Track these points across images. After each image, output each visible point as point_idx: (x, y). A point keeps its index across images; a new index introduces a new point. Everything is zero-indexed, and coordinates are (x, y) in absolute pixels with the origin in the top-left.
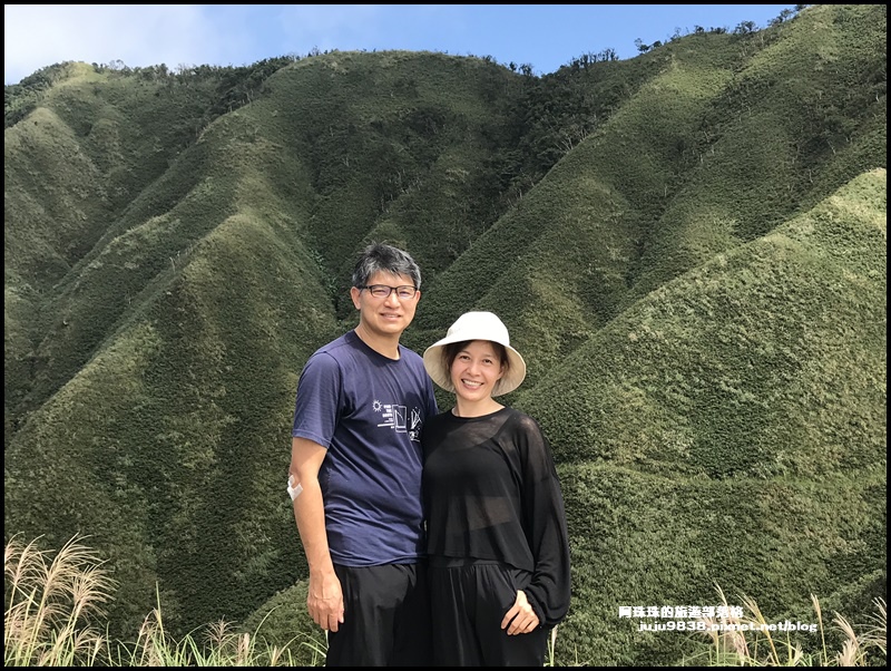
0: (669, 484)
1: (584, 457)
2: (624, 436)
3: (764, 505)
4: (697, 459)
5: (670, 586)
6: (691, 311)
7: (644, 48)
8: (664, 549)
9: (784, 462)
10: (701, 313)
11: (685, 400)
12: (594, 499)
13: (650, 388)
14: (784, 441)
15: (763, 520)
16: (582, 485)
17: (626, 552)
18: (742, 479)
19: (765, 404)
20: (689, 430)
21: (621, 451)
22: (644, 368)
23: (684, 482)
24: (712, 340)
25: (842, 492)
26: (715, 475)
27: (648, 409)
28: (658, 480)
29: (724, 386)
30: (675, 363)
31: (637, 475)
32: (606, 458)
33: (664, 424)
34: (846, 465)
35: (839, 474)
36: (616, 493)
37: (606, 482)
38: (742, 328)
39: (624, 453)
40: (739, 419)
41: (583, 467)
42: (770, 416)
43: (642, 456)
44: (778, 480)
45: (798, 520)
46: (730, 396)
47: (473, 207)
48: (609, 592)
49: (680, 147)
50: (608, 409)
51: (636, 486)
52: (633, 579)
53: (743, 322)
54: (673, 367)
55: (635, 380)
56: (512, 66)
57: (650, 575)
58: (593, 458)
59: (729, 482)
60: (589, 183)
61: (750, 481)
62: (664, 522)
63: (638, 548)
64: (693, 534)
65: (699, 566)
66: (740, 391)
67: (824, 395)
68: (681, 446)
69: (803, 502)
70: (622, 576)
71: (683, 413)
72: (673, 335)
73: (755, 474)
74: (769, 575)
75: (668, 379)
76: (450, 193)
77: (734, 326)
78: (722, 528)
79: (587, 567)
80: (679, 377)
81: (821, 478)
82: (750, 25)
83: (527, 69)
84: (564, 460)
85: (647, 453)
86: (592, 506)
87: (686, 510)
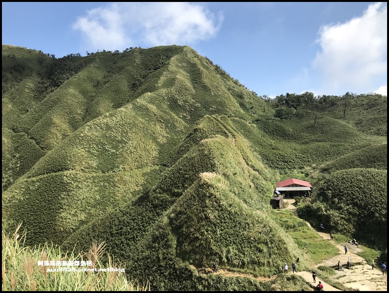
0: (91, 175)
1: (66, 169)
2: (78, 163)
3: (116, 179)
4: (98, 168)
5: (90, 203)
6: (98, 128)
7: (88, 54)
8: (88, 193)
9: (122, 168)
10: (102, 128)
11: (96, 152)
12: (68, 181)
13: (86, 149)
14: (123, 162)
15: (115, 183)
16: (65, 177)
17: (77, 195)
18: (111, 173)
19: (118, 153)
20: (97, 160)
21: (77, 167)
22: (85, 144)
23: (95, 175)
24: (104, 136)
25: (136, 175)
26: (103, 172)
27: (85, 155)
28: (87, 175)
29: (107, 149)
30: (94, 142)
31: (82, 174)
32: (72, 169)
33: (90, 159)
34: (138, 168)
35: (136, 170)
36: (75, 179)
37: (72, 176)
38: (113, 133)
39: (78, 167)
40: (111, 157)
41: (65, 172)
42: (119, 156)
43: (83, 168)
44: (120, 172)
45: (125, 183)
46: (109, 151)
47: (35, 95)
48: (72, 207)
49: (98, 82)
50: (73, 155)
51: (81, 177)
52: (79, 202)
53: (113, 131)
54: (93, 143)
55: (82, 147)
56: (48, 54)
57: (84, 201)
58: (69, 169)
59: (107, 174)
60: (72, 90)
61: (113, 173)
62: (89, 186)
63: (81, 194)
64: (96, 189)
65: (98, 197)
66: (111, 150)
67: (133, 150)
68: (95, 165)
69: (127, 178)
70: (76, 201)
71: (95, 156)
72: (93, 134)
73: (114, 172)
74: (116, 198)
75: (92, 146)
76: (27, 90)
77: (110, 132)
78: (105, 186)
79: (66, 201)
80: (95, 146)
81: (132, 172)
82: (118, 51)
83: (53, 56)
84: (60, 170)
85: (85, 167)
86: (68, 183)
87: (95, 182)
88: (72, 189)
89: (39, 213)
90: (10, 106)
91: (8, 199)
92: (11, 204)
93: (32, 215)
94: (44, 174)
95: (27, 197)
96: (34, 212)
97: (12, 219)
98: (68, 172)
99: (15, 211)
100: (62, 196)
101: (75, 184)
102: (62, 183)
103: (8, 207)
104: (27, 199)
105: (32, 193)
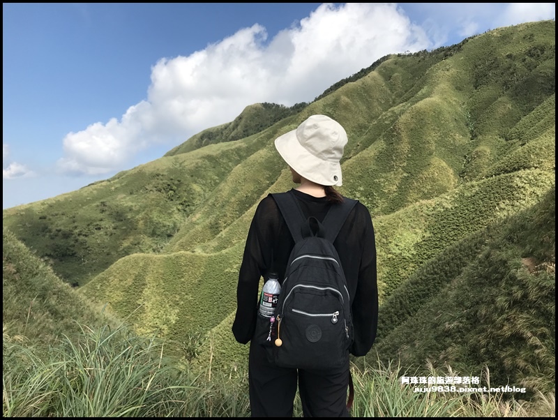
88: (522, 196)
89: (462, 227)
90: (509, 106)
91: (434, 206)
92: (434, 212)
93: (454, 229)
94: (492, 176)
95: (456, 205)
96: (457, 226)
97: (428, 232)
98: (528, 171)
99: (436, 222)
100: (502, 206)
101: (530, 190)
102: (511, 187)
103: (429, 216)
104: (456, 207)
105: (464, 201)
